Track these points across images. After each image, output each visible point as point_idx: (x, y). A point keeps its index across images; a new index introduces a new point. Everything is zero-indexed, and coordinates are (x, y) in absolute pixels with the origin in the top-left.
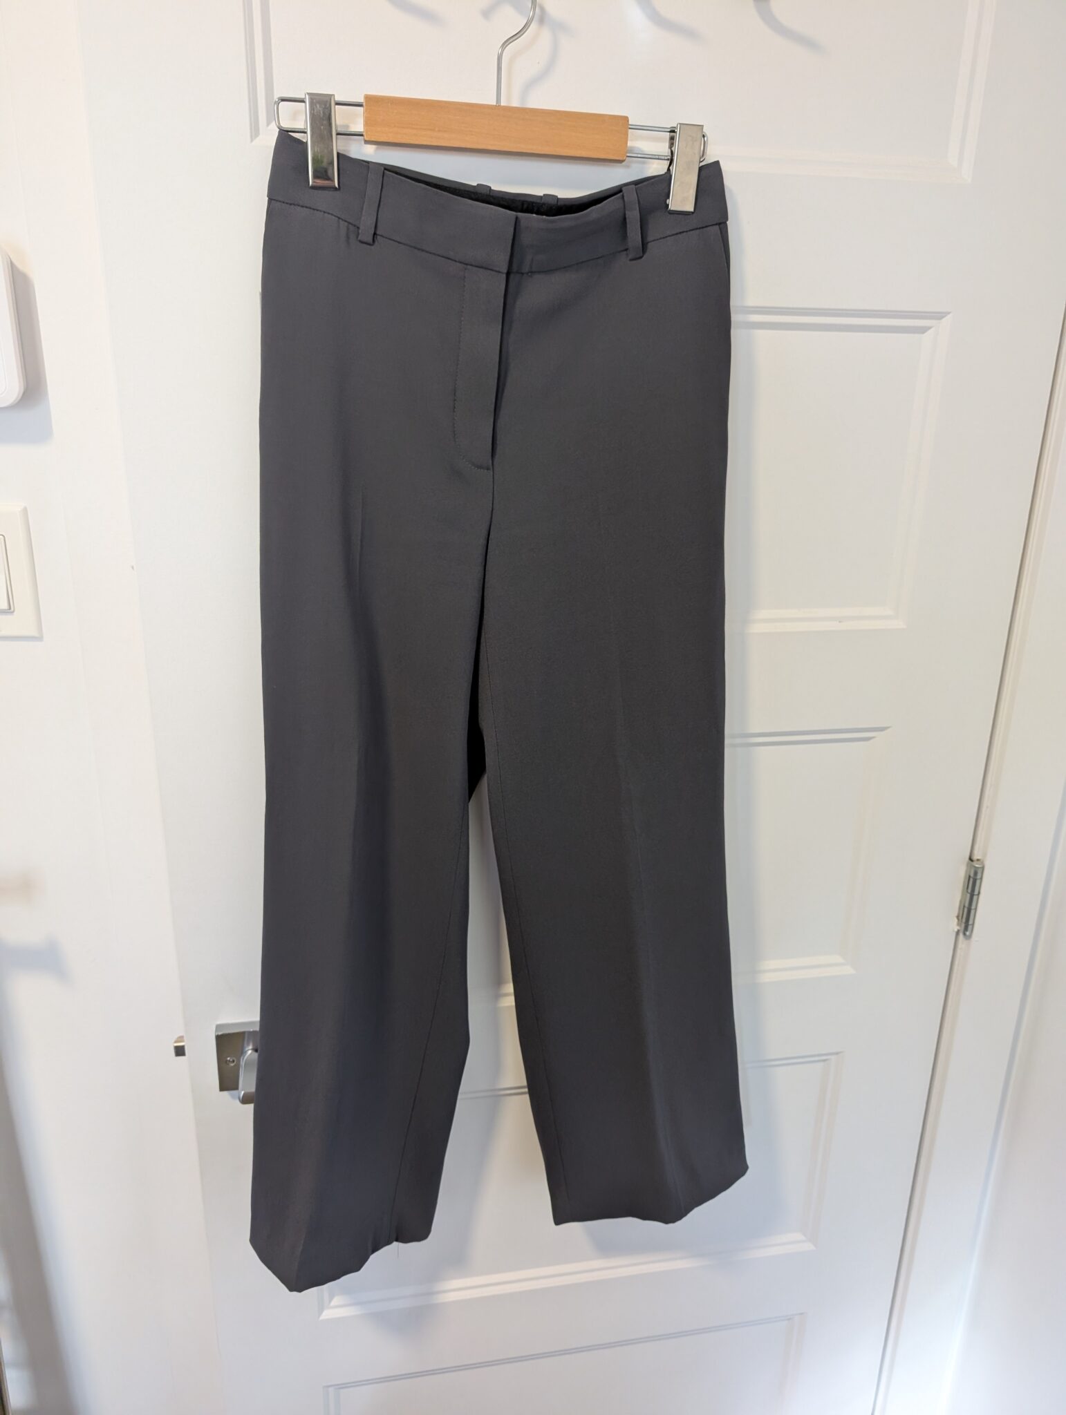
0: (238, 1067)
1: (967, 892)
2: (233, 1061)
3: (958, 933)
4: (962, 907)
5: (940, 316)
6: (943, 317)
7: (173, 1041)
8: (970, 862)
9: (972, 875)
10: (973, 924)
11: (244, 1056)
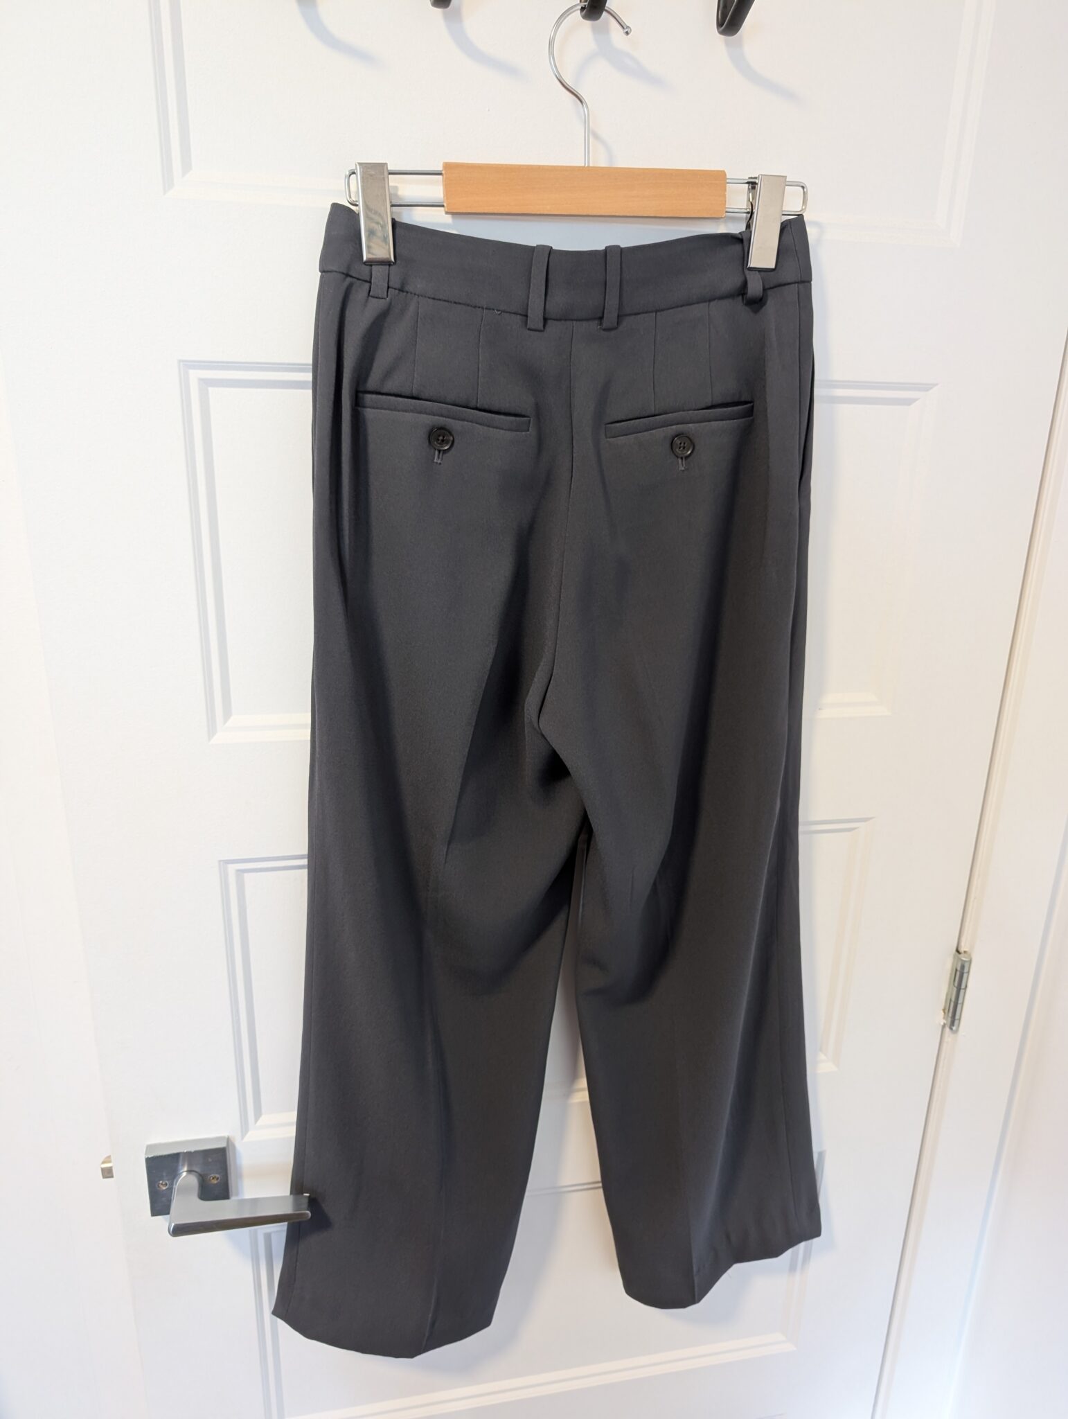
0: (171, 1189)
1: (954, 985)
2: (166, 1184)
3: (944, 1026)
4: (948, 1000)
5: (926, 388)
6: (931, 388)
7: (101, 1162)
8: (957, 953)
9: (959, 969)
10: (960, 1019)
11: (177, 1181)
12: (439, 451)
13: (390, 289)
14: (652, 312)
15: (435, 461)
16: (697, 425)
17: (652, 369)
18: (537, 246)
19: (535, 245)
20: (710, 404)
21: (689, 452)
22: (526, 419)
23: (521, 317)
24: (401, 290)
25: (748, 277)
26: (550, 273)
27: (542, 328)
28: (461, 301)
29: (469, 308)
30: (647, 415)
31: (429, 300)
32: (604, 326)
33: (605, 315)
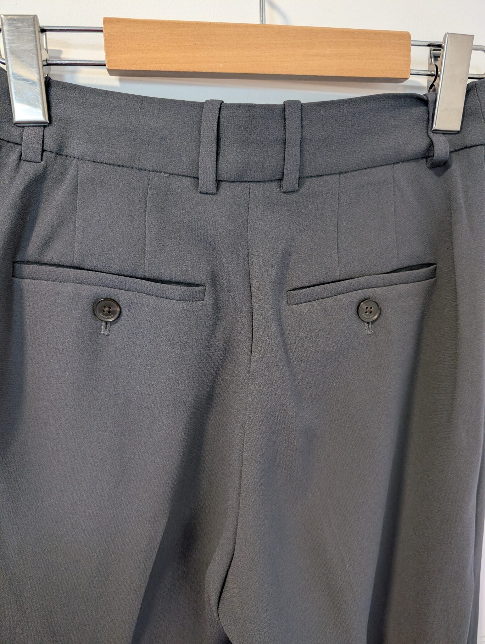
12: (107, 323)
13: (45, 153)
14: (335, 174)
15: (102, 332)
16: (383, 289)
17: (335, 234)
18: (207, 101)
19: (204, 101)
20: (395, 268)
21: (376, 317)
22: (200, 287)
23: (191, 179)
24: (58, 153)
25: (433, 139)
26: (221, 128)
27: (215, 192)
28: (124, 164)
29: (134, 171)
30: (331, 280)
31: (89, 163)
32: (284, 188)
33: (285, 177)
